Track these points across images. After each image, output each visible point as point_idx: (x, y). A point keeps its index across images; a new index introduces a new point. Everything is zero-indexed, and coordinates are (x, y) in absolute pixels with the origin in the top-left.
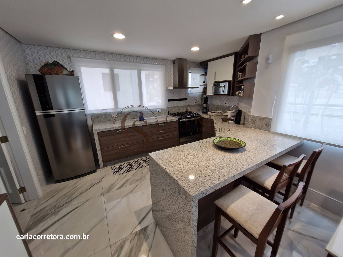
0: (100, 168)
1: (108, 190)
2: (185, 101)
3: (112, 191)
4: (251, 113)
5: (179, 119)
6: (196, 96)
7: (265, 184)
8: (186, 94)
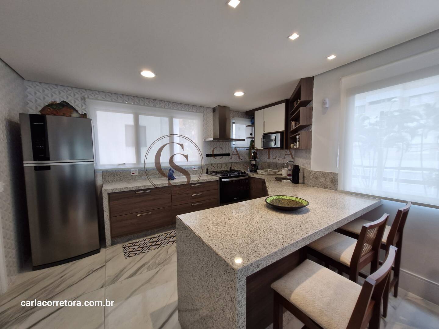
0: (105, 247)
1: (114, 279)
2: (228, 157)
3: (118, 281)
4: (311, 168)
5: (220, 179)
6: (242, 151)
7: (341, 258)
8: (229, 148)
